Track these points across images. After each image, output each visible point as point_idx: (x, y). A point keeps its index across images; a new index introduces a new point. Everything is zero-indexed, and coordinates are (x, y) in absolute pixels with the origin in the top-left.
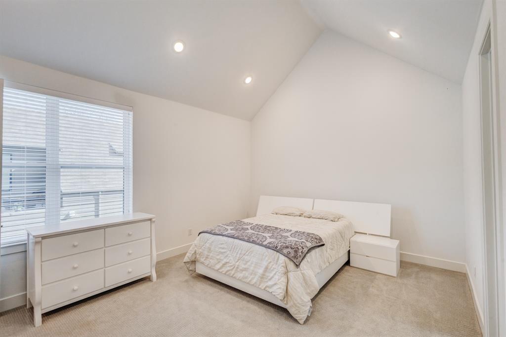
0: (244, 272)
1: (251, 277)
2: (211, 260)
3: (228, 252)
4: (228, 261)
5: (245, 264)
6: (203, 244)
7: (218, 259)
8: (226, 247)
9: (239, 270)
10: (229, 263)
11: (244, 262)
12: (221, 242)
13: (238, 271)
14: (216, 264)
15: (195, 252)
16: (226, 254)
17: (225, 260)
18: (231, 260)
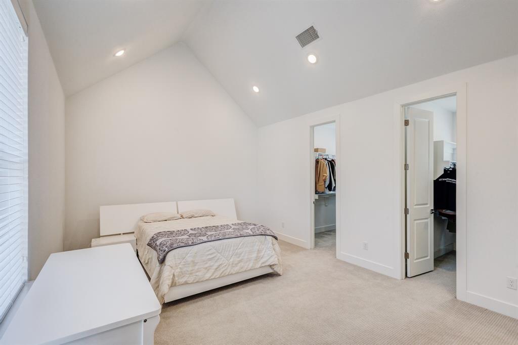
0: (239, 264)
1: (247, 264)
2: (197, 274)
3: (219, 255)
4: (221, 263)
5: (239, 257)
6: (179, 262)
7: (206, 268)
8: (214, 251)
9: (234, 265)
10: (222, 264)
11: (238, 256)
12: (208, 249)
13: (234, 267)
14: (205, 274)
15: (174, 275)
16: (216, 258)
17: (217, 264)
18: (223, 261)
